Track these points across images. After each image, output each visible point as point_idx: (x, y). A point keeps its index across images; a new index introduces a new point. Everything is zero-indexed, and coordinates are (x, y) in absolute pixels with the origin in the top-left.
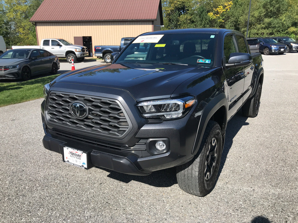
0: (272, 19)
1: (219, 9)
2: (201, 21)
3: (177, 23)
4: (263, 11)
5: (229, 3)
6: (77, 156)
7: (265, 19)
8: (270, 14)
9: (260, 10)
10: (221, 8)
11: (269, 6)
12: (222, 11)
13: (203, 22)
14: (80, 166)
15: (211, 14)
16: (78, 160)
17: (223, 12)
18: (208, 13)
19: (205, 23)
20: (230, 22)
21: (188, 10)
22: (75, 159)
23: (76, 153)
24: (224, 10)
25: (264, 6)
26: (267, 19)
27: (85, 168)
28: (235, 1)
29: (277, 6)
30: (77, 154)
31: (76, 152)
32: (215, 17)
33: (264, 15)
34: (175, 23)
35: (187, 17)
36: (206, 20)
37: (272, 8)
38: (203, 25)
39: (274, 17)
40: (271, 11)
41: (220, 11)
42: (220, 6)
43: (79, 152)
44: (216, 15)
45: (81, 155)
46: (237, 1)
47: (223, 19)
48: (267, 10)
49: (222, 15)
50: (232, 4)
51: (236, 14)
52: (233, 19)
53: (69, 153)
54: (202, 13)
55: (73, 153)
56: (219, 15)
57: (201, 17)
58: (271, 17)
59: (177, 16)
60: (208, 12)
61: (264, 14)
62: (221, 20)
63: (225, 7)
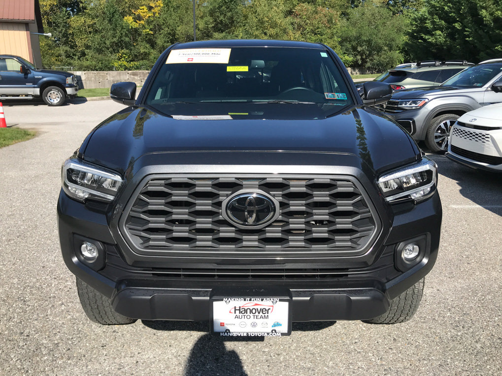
0: (224, 34)
1: (141, 11)
2: (114, 30)
3: (66, 30)
4: (211, 21)
5: (157, 3)
6: (257, 314)
7: (215, 34)
8: (220, 26)
9: (205, 19)
10: (145, 10)
11: (218, 14)
12: (148, 15)
13: (118, 32)
14: (268, 334)
15: (129, 19)
16: (259, 321)
17: (149, 17)
18: (124, 18)
19: (122, 34)
20: (162, 36)
21: (85, 8)
22: (252, 320)
23: (256, 307)
24: (150, 15)
25: (212, 13)
26: (217, 33)
27: (283, 334)
28: (166, 1)
29: (229, 14)
30: (259, 307)
31: (256, 305)
32: (135, 25)
33: (213, 27)
34: (62, 30)
35: (85, 21)
36: (122, 28)
37: (222, 18)
38: (117, 37)
39: (227, 31)
40: (221, 21)
41: (145, 14)
42: (142, 6)
43: (266, 303)
44: (138, 21)
45: (271, 308)
46: (170, 2)
47: (151, 30)
48: (215, 21)
49: (149, 22)
50: (162, 5)
51: (171, 22)
52: (166, 30)
53: (233, 311)
54: (113, 16)
55: (246, 308)
56: (142, 22)
57: (112, 23)
58: (222, 32)
59: (65, 18)
60: (123, 14)
61: (213, 25)
62: (148, 30)
63: (150, 8)
